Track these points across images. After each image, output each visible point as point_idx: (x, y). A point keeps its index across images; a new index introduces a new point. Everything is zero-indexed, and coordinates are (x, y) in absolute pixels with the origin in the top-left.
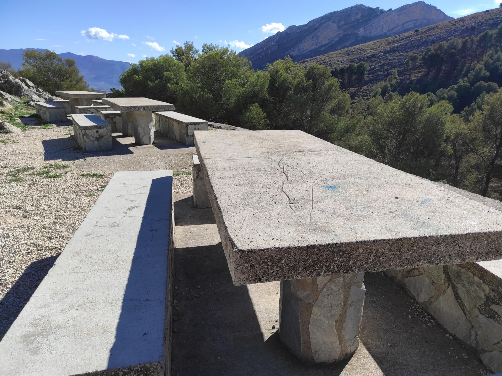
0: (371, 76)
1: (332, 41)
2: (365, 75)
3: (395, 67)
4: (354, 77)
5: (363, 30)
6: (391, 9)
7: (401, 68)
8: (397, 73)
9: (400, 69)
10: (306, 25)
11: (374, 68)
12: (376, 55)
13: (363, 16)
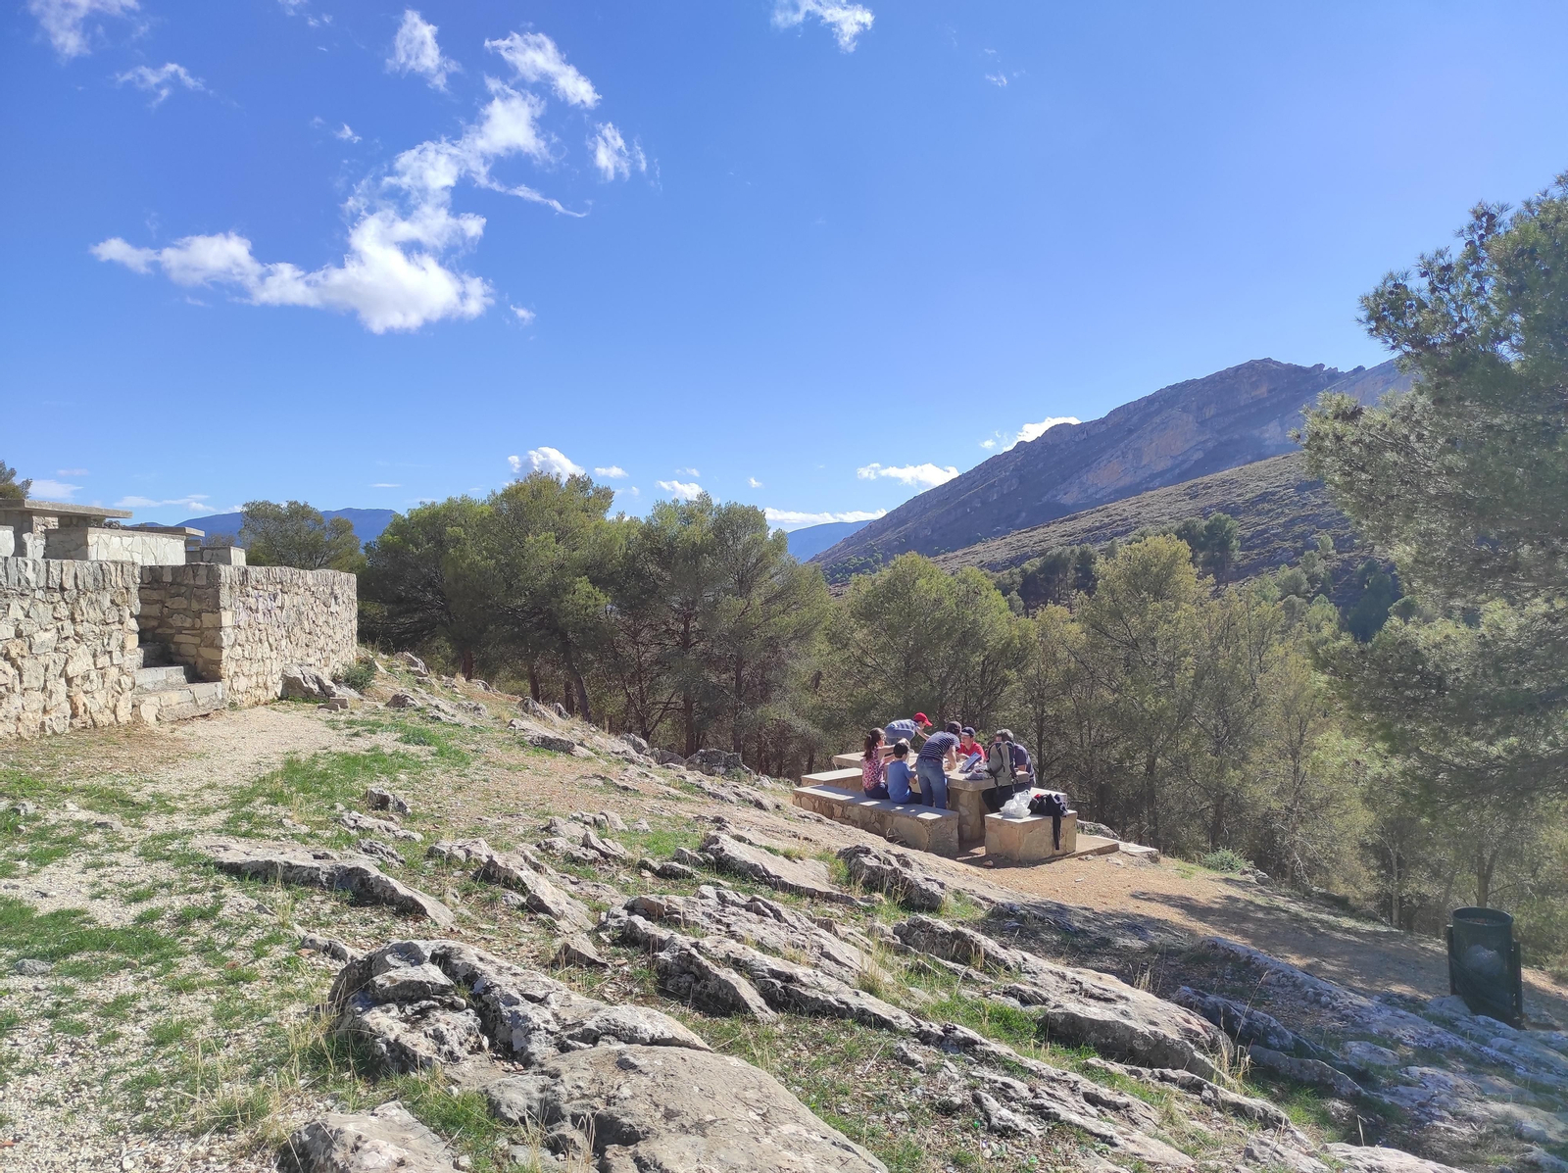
0: (1257, 555)
1: (1184, 462)
2: (1233, 550)
3: (1327, 526)
4: (1201, 556)
5: (1279, 429)
6: (1360, 369)
7: (1347, 528)
8: (1332, 544)
9: (1342, 532)
10: (1102, 421)
11: (1265, 531)
12: (1273, 494)
13: (1274, 389)
